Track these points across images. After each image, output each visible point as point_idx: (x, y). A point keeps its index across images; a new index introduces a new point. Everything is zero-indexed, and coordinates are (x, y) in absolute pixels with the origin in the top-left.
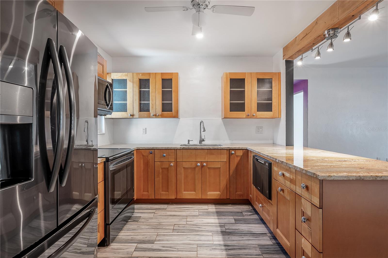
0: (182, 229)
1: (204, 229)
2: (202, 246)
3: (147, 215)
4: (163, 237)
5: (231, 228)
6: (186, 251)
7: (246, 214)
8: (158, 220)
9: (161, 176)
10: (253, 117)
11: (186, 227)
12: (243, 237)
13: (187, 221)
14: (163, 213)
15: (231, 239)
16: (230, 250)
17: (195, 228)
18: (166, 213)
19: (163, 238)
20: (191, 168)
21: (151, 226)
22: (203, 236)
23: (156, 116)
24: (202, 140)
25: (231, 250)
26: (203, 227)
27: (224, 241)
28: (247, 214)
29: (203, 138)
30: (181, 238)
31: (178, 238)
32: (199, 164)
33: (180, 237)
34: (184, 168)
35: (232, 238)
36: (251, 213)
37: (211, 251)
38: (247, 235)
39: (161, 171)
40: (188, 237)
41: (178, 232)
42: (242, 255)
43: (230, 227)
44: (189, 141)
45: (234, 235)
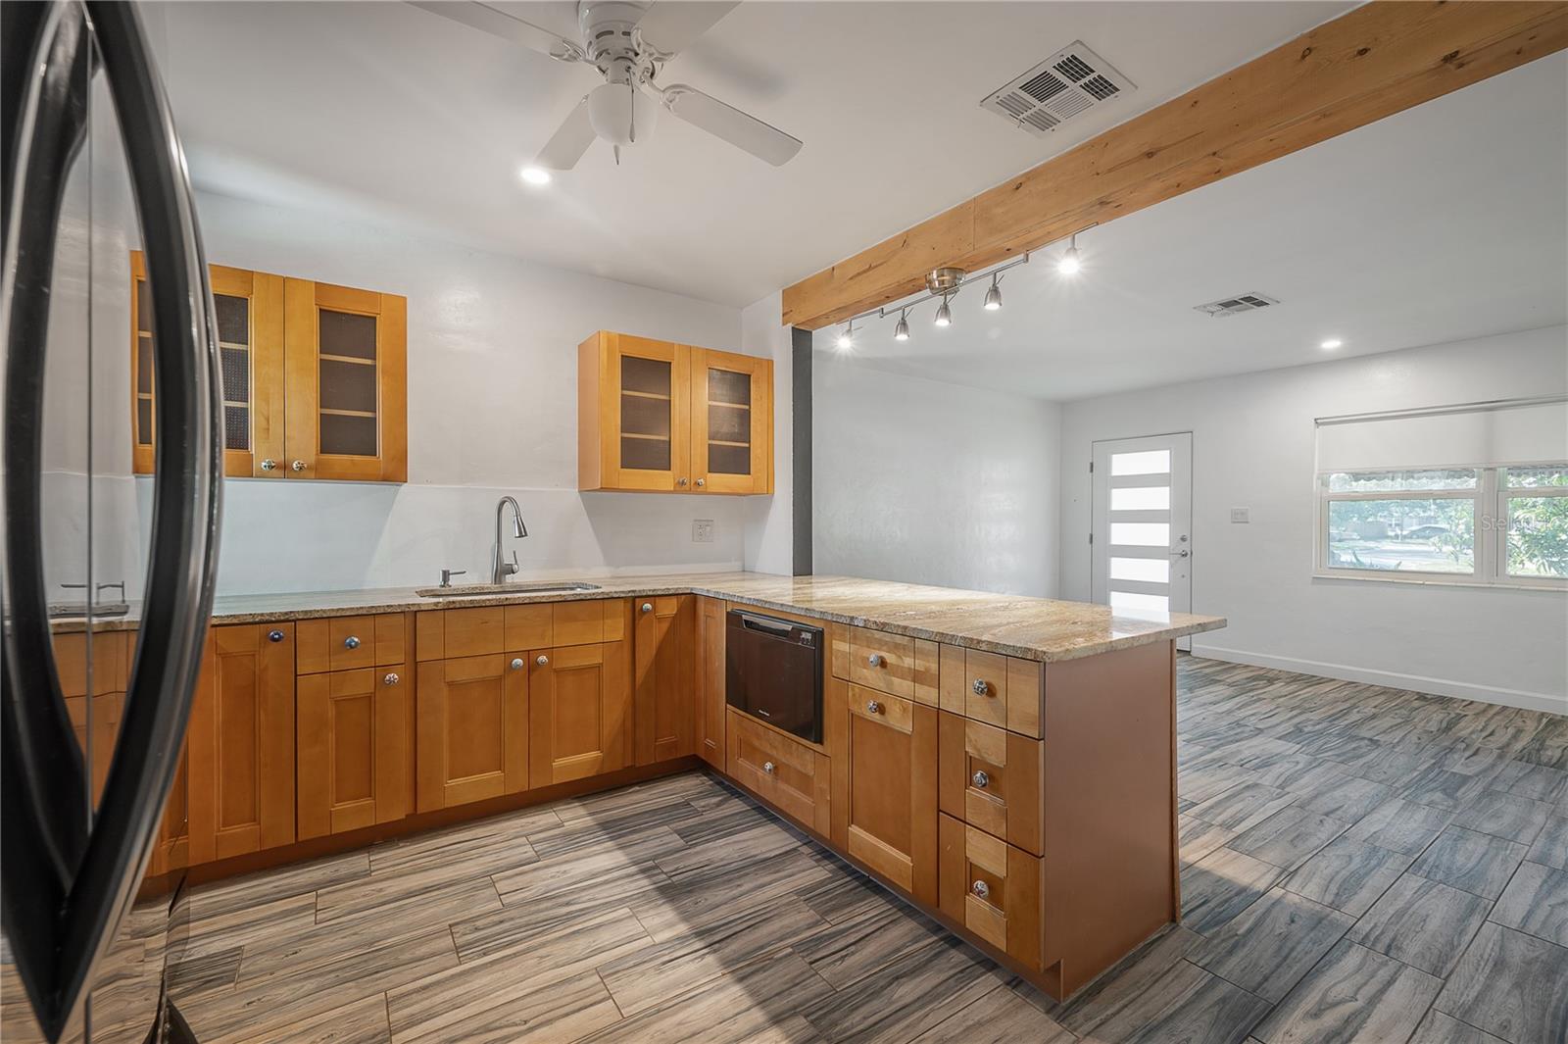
0: (499, 934)
1: (589, 900)
2: (619, 968)
3: (273, 930)
4: (422, 1000)
5: (685, 867)
6: (567, 1015)
7: (703, 804)
8: (354, 934)
9: (331, 737)
10: (696, 488)
11: (512, 919)
12: (739, 886)
13: (500, 895)
14: (364, 896)
15: (703, 904)
16: (723, 944)
17: (551, 908)
18: (381, 890)
19: (426, 1004)
20: (483, 682)
21: (332, 971)
22: (601, 929)
23: (284, 470)
24: (502, 571)
25: (729, 940)
26: (583, 894)
27: (686, 920)
28: (708, 805)
29: (508, 559)
30: (512, 970)
31: (499, 974)
32: (519, 661)
33: (506, 972)
34: (451, 684)
35: (706, 899)
36: (718, 796)
37: (663, 976)
38: (748, 874)
39: (331, 712)
40: (541, 957)
41: (485, 954)
42: (769, 944)
43: (681, 865)
44: (446, 575)
45: (708, 888)
